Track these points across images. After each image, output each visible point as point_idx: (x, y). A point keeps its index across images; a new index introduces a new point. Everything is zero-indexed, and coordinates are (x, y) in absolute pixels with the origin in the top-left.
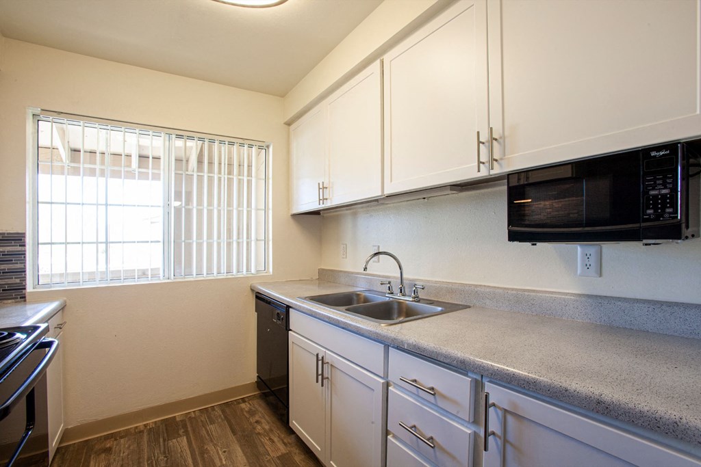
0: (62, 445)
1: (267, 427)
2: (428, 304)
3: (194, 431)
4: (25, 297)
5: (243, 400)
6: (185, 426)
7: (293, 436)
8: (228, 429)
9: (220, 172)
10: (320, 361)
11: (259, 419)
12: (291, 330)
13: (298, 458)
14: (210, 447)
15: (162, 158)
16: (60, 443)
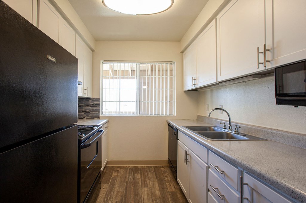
0: (107, 166)
1: (169, 179)
2: (242, 135)
3: (143, 173)
4: (99, 118)
5: (163, 166)
6: (141, 170)
7: (179, 186)
8: (155, 176)
9: (155, 75)
10: (186, 153)
11: (167, 175)
12: (178, 139)
13: (179, 195)
14: (147, 180)
15: (136, 71)
16: (106, 164)
